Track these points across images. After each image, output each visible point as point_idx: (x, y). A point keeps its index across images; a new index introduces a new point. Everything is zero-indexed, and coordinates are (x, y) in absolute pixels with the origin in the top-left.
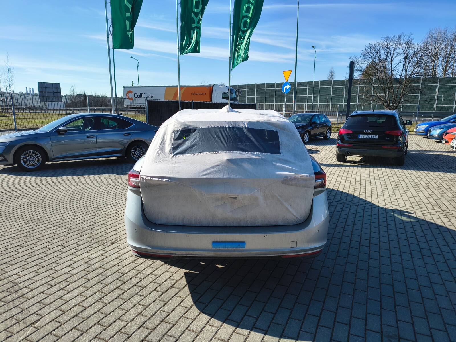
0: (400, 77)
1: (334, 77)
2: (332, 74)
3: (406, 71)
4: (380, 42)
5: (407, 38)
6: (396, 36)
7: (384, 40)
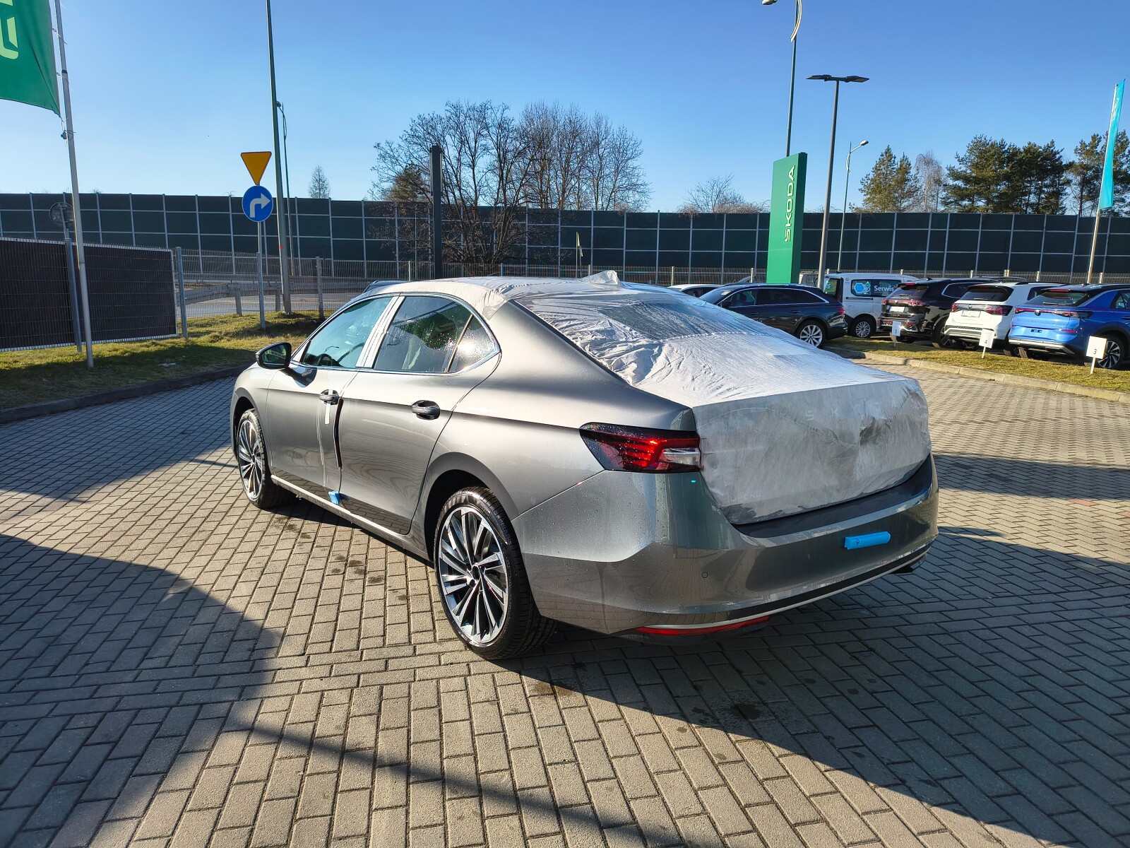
0: (496, 203)
1: (327, 193)
2: (320, 182)
3: (505, 191)
4: (443, 116)
5: (499, 115)
6: (477, 105)
7: (452, 111)
